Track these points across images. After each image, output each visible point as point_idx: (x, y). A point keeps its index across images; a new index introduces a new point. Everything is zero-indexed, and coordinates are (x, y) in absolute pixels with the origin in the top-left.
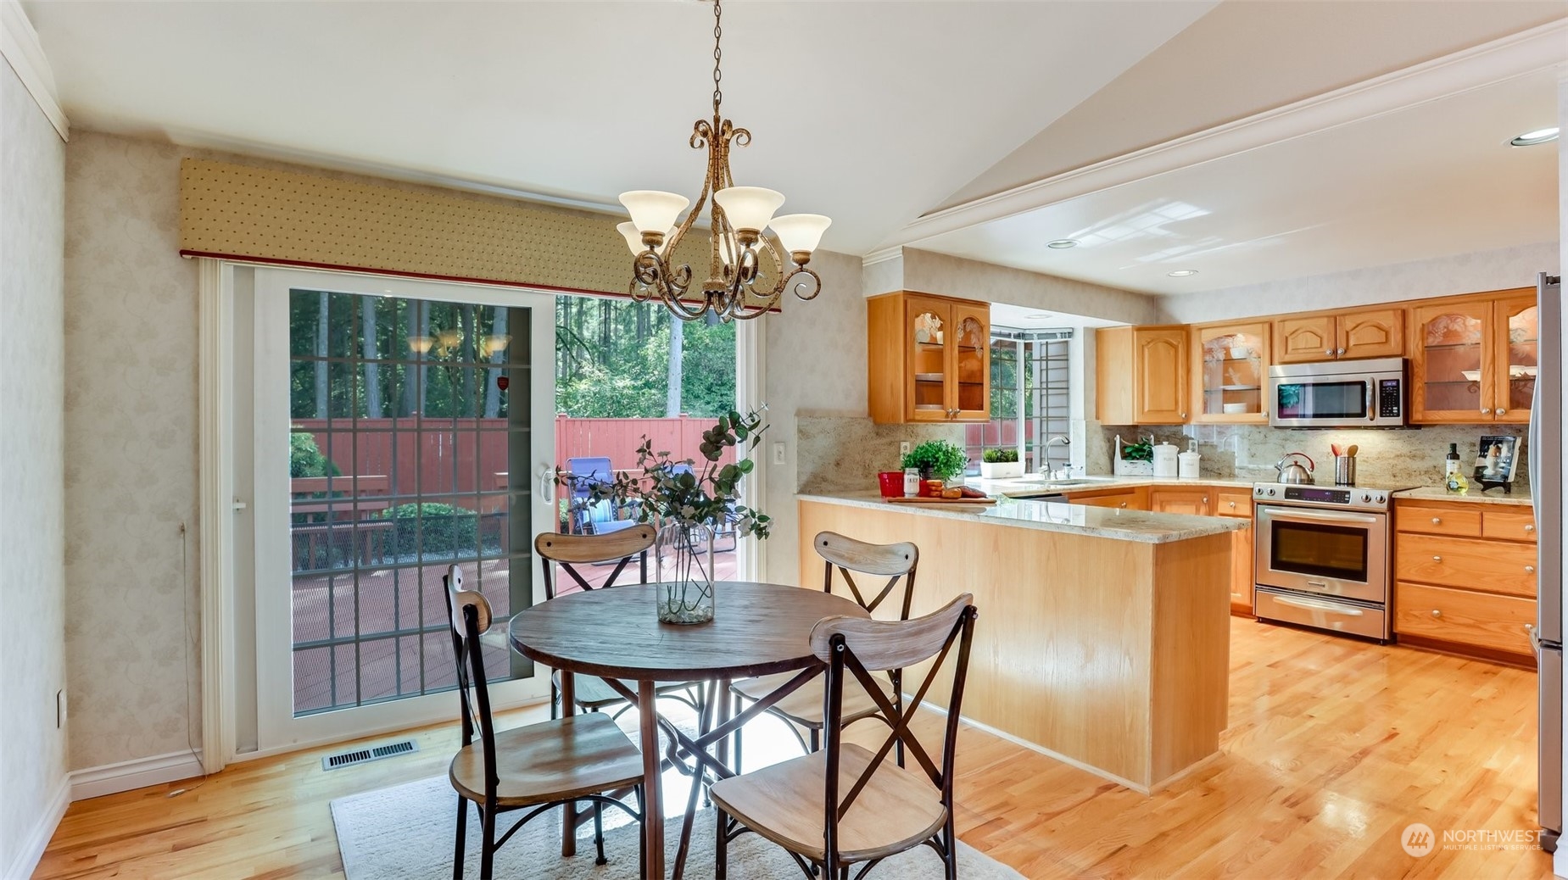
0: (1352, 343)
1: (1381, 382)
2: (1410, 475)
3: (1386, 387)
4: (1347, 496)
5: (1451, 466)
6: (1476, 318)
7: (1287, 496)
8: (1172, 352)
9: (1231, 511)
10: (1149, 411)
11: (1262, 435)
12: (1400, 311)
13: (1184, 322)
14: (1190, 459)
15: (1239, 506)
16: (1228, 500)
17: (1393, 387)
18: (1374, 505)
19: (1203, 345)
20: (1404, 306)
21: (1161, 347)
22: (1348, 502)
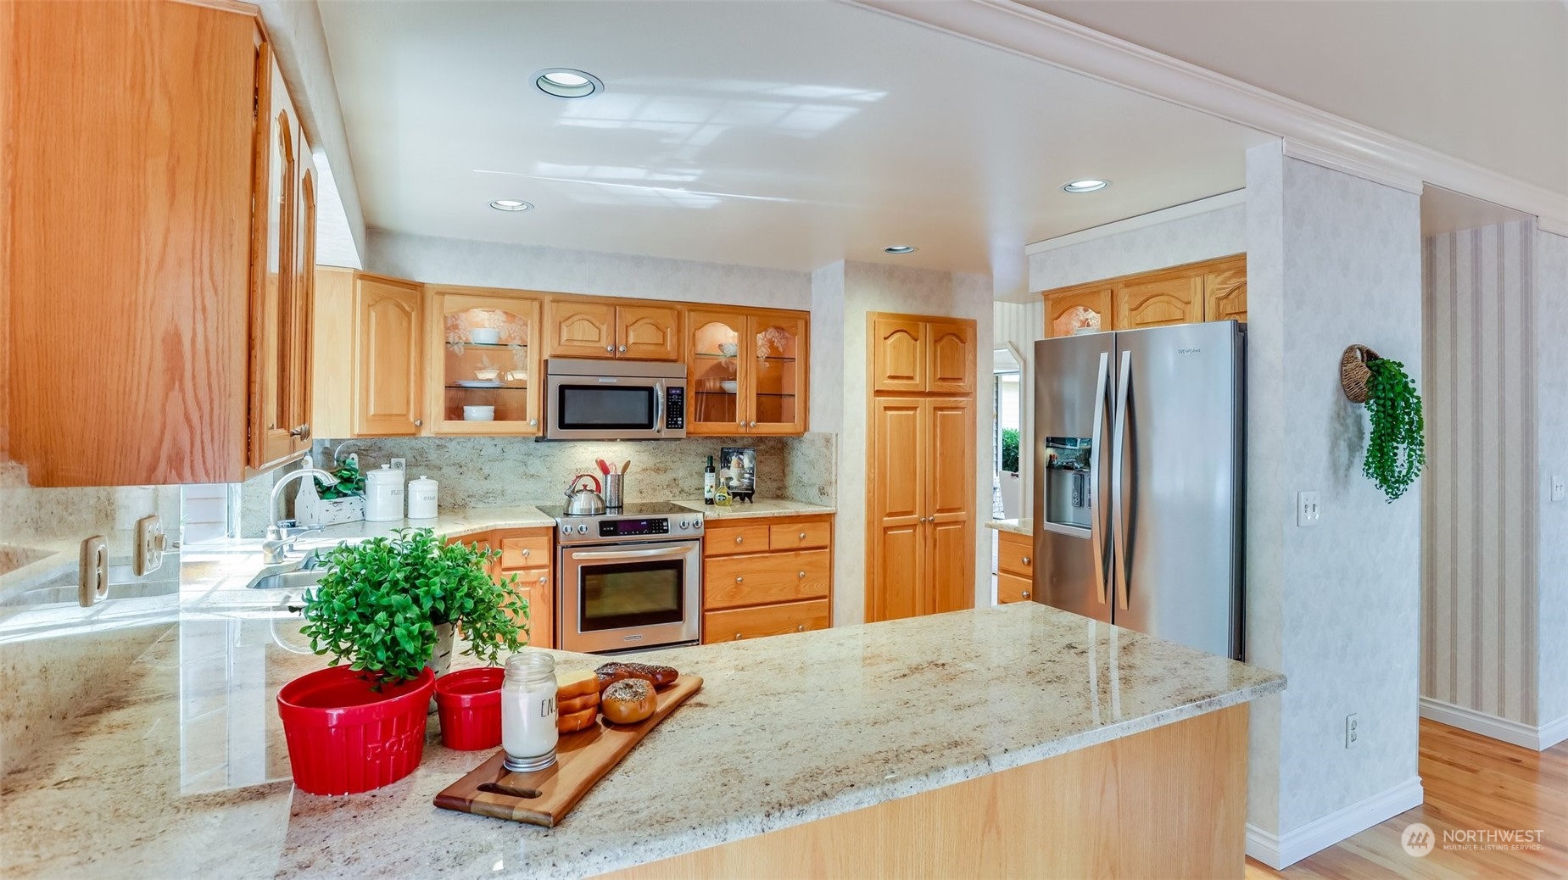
0: (631, 340)
1: (668, 389)
2: (654, 490)
3: (672, 395)
4: (665, 524)
5: (709, 479)
6: (734, 329)
7: (603, 533)
8: (405, 324)
9: (522, 563)
10: (374, 415)
11: (499, 449)
12: (676, 312)
13: (419, 279)
14: (424, 490)
15: (533, 553)
16: (516, 546)
17: (678, 395)
18: (691, 532)
19: (445, 318)
20: (679, 307)
21: (393, 312)
22: (667, 531)
